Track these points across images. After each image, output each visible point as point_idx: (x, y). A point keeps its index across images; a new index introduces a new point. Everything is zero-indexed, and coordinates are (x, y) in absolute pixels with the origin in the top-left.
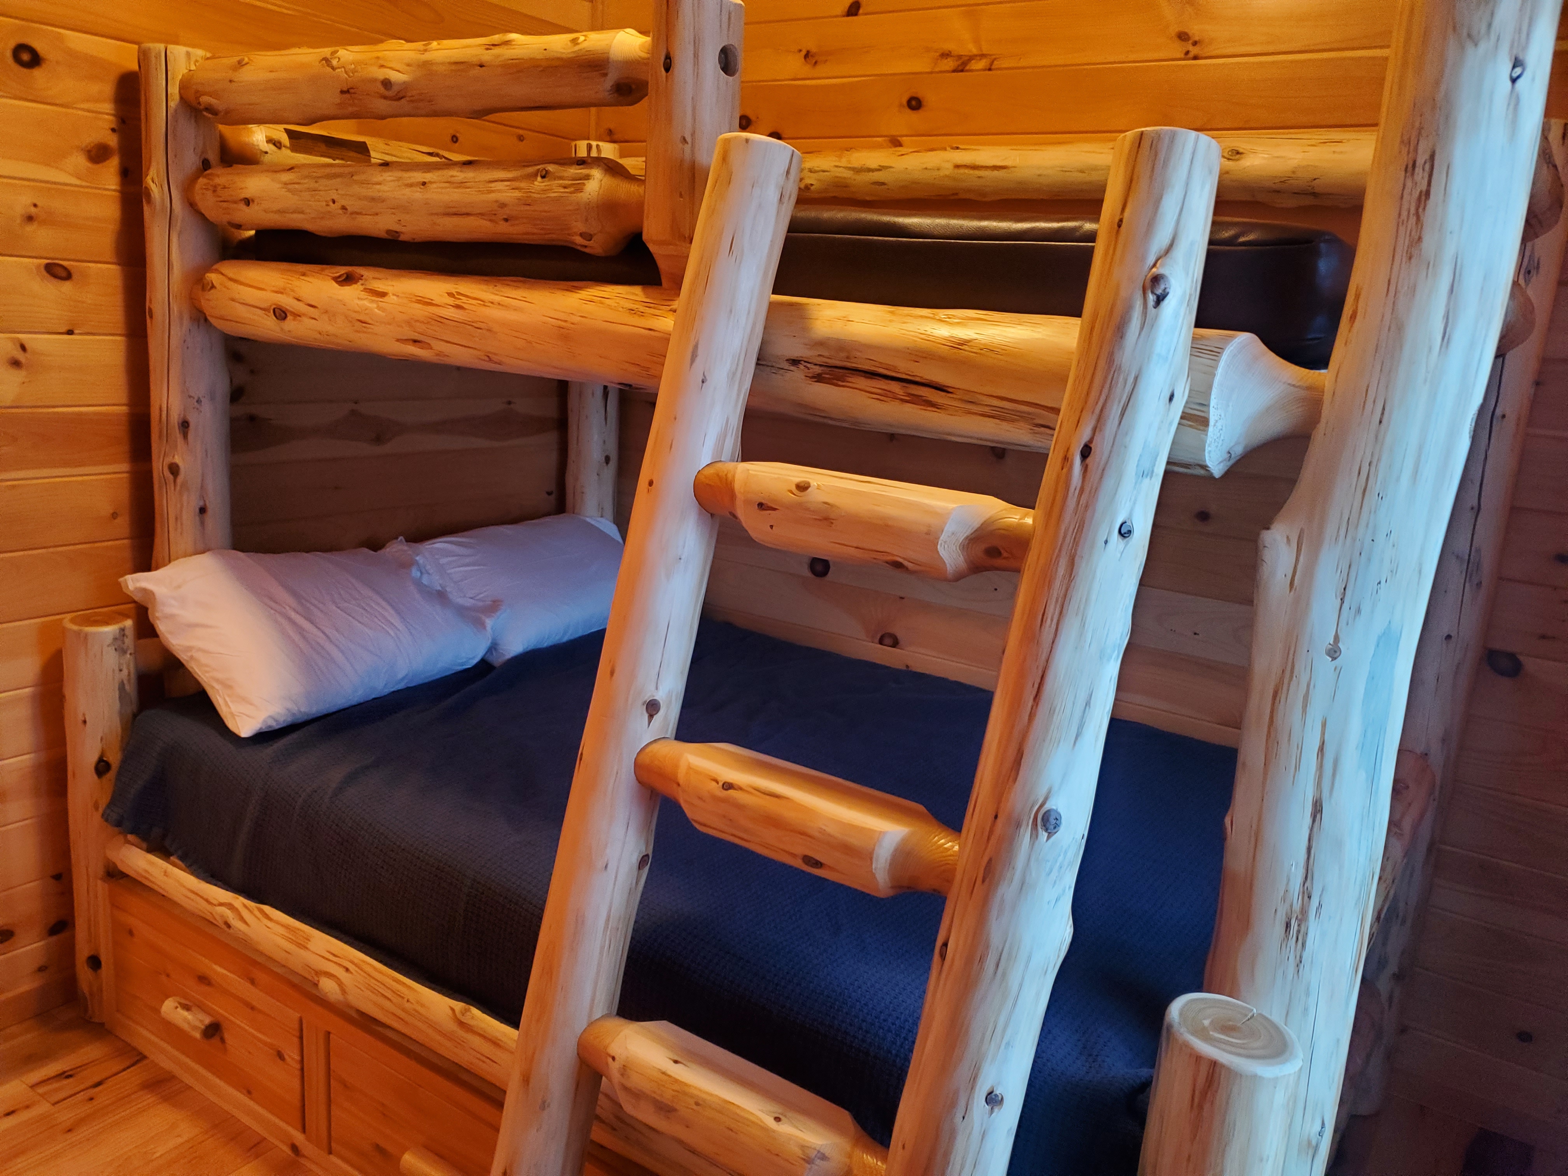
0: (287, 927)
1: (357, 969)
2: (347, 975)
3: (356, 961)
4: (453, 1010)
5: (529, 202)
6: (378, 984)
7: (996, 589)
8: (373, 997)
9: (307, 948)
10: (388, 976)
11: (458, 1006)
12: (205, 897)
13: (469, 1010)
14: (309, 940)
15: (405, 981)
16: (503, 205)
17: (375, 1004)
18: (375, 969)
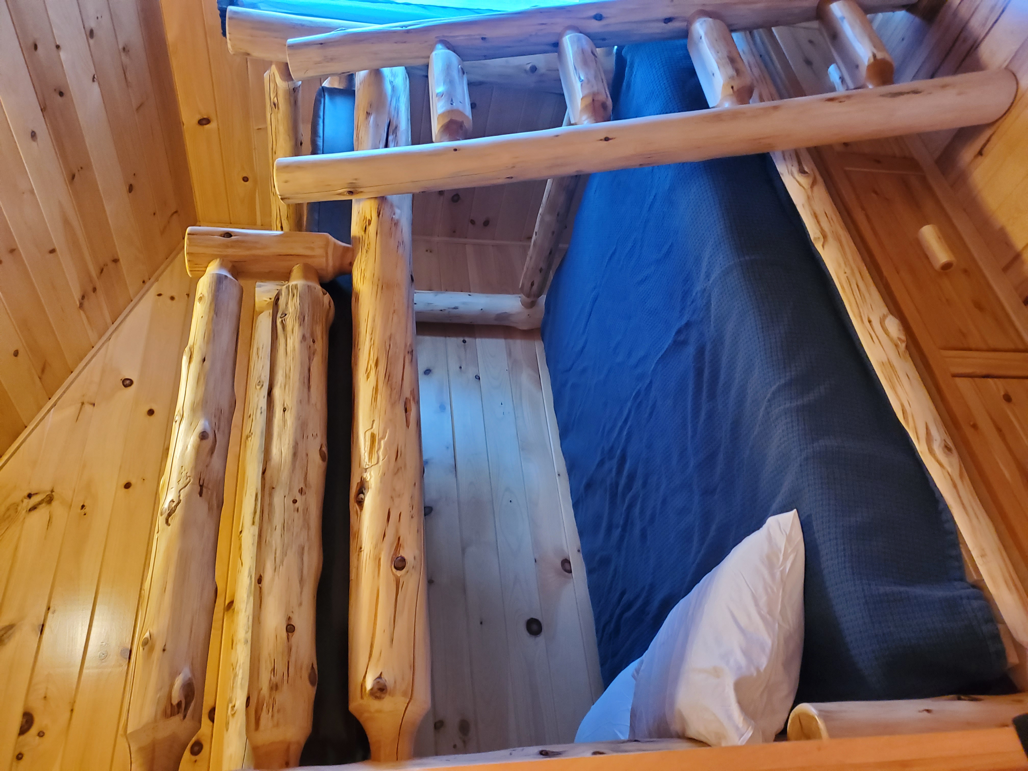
0: (893, 388)
1: (863, 316)
2: (872, 319)
3: (859, 319)
4: (823, 246)
5: (302, 317)
6: (856, 297)
7: (511, 501)
8: (867, 295)
9: (888, 359)
10: (846, 295)
11: (818, 247)
12: (954, 490)
13: (815, 239)
14: (883, 363)
15: (839, 284)
16: (304, 338)
17: (870, 294)
18: (851, 305)
